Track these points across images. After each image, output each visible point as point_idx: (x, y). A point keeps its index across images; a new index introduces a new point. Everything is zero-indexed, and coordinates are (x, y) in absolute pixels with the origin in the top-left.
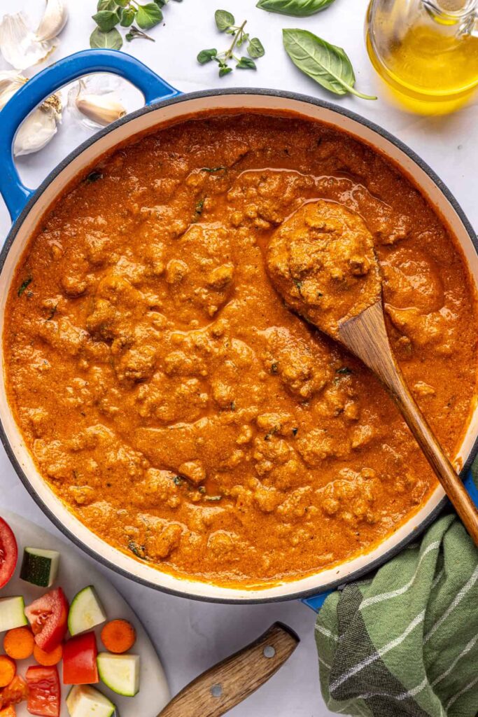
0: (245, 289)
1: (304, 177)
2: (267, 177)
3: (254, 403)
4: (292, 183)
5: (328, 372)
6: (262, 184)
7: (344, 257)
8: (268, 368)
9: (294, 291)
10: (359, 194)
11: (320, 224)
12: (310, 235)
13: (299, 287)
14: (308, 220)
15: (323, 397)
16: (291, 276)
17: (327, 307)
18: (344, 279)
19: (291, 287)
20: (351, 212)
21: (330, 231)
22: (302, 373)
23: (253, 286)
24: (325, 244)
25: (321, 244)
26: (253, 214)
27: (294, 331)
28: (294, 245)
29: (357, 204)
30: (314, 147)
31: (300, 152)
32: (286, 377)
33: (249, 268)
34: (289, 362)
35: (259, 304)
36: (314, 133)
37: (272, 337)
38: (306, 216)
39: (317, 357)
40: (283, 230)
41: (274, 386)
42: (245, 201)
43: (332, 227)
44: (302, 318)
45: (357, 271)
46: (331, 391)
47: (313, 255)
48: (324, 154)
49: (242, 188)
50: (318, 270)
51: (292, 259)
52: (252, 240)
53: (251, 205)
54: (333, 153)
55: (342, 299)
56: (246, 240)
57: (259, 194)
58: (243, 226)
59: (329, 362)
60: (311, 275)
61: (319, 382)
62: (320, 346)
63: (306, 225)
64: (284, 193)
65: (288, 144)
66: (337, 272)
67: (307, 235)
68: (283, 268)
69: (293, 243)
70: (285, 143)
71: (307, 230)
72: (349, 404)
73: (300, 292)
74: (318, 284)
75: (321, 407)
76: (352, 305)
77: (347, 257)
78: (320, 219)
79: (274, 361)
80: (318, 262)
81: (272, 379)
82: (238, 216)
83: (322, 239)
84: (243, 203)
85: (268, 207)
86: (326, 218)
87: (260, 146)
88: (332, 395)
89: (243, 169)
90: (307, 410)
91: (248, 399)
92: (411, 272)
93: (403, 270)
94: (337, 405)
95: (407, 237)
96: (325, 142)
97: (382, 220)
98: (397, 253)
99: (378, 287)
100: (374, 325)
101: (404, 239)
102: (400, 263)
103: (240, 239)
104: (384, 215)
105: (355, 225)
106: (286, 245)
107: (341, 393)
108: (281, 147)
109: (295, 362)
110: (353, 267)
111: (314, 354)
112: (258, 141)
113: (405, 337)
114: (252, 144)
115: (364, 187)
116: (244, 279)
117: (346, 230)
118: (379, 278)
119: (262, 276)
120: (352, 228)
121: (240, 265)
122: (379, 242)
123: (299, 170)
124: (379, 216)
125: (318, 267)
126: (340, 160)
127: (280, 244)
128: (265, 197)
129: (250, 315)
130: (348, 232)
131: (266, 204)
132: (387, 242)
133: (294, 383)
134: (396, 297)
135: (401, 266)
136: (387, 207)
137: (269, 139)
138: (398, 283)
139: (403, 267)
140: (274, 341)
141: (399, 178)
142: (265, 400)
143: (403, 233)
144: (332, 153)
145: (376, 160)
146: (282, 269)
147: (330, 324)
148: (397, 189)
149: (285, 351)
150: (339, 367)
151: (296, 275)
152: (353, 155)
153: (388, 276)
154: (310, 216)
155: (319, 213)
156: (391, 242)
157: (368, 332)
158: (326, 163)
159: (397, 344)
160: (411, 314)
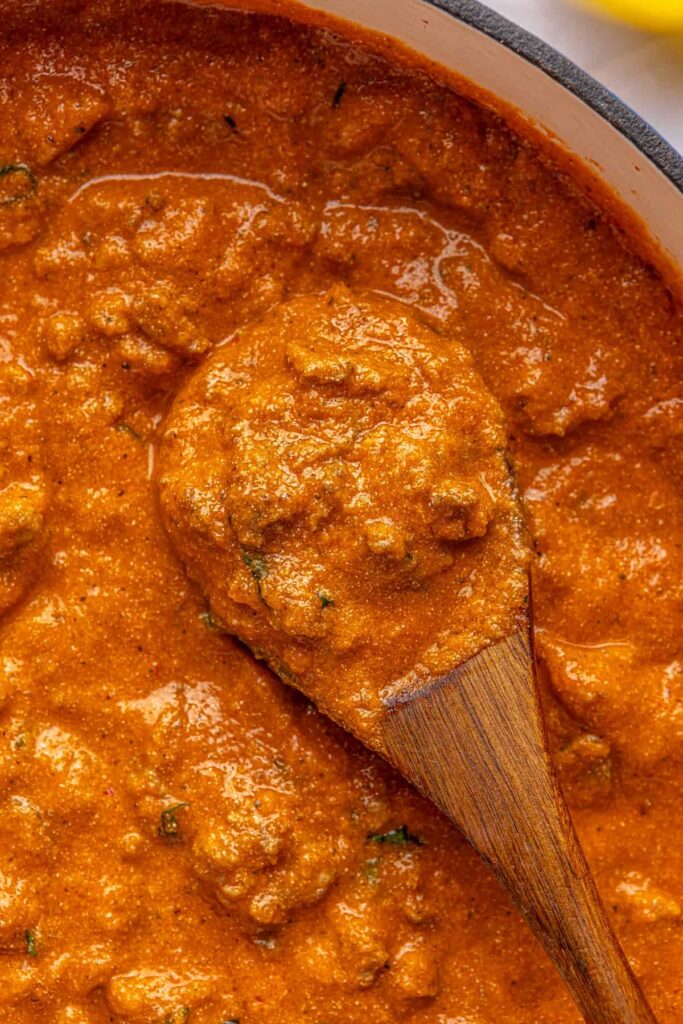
0: (82, 562)
1: (284, 207)
2: (164, 204)
3: (101, 934)
4: (246, 226)
5: (342, 843)
6: (150, 225)
7: (411, 481)
8: (150, 822)
9: (240, 584)
10: (462, 269)
11: (336, 365)
12: (300, 401)
13: (256, 575)
14: (298, 351)
15: (327, 920)
16: (234, 537)
17: (347, 643)
18: (409, 556)
19: (230, 571)
20: (432, 326)
21: (369, 392)
22: (257, 847)
23: (109, 552)
24: (350, 433)
25: (337, 436)
26: (115, 324)
27: (237, 705)
28: (247, 433)
29: (452, 303)
30: (320, 113)
31: (275, 124)
32: (205, 859)
33: (97, 498)
34: (221, 809)
35: (127, 613)
36: (322, 65)
37: (166, 720)
38: (289, 337)
39: (310, 793)
40: (217, 376)
41: (164, 881)
42: (91, 278)
43: (376, 378)
44: (263, 666)
45: (454, 530)
46: (351, 904)
47: (307, 472)
48: (349, 134)
49: (81, 236)
50: (324, 522)
51: (240, 480)
52: (111, 404)
53: (110, 291)
54: (383, 135)
55: (399, 619)
56: (91, 404)
57: (136, 259)
58: (82, 360)
59: (349, 808)
60: (299, 538)
61: (313, 877)
62: (322, 758)
63: (289, 366)
64: (220, 258)
65: (237, 100)
66: (386, 533)
67: (290, 400)
68: (206, 505)
69: (242, 425)
70: (228, 94)
71: (291, 384)
72: (407, 948)
73: (260, 590)
74: (319, 568)
75: (316, 955)
76: (430, 638)
77: (421, 482)
78: (337, 350)
79: (170, 801)
80: (323, 493)
81: (161, 858)
82: (64, 326)
83: (339, 419)
84: (84, 283)
85: (164, 300)
86: (354, 347)
87: (146, 102)
88: (355, 917)
89: (89, 173)
90: (272, 960)
91: (80, 920)
92: (615, 526)
93: (593, 517)
94: (369, 954)
95: (611, 414)
96: (354, 94)
97: (534, 355)
98: (576, 461)
99: (516, 582)
100: (500, 709)
101: (600, 421)
102: (583, 497)
103: (70, 400)
104: (540, 339)
105: (450, 374)
106: (221, 428)
107: (385, 911)
108: (214, 109)
109: (237, 808)
110: (441, 515)
111: (299, 784)
112: (139, 85)
113: (591, 738)
114: (117, 89)
115: (476, 245)
116: (79, 532)
117: (419, 390)
118: (522, 554)
119: (141, 521)
120: (439, 383)
121: (69, 484)
122: (519, 426)
123: (269, 183)
124: (522, 344)
125: (322, 510)
126: (402, 156)
127: (205, 424)
128: (155, 267)
129: (99, 648)
130: (426, 395)
131: (160, 291)
132: (545, 427)
133: (229, 882)
134: (569, 605)
135: (585, 506)
136: (549, 314)
137: (174, 77)
138: (575, 560)
139: (592, 509)
140: (170, 734)
141: (592, 225)
142: (137, 924)
143: (599, 402)
144: (379, 136)
145: (521, 162)
146: (205, 512)
147: (355, 698)
148: (583, 260)
149: (207, 768)
150: (378, 825)
151: (247, 537)
152: (448, 144)
153: (544, 539)
154: (303, 337)
155: (333, 329)
156: (560, 430)
157: (482, 734)
158: (358, 166)
159: (567, 757)
160: (616, 663)
